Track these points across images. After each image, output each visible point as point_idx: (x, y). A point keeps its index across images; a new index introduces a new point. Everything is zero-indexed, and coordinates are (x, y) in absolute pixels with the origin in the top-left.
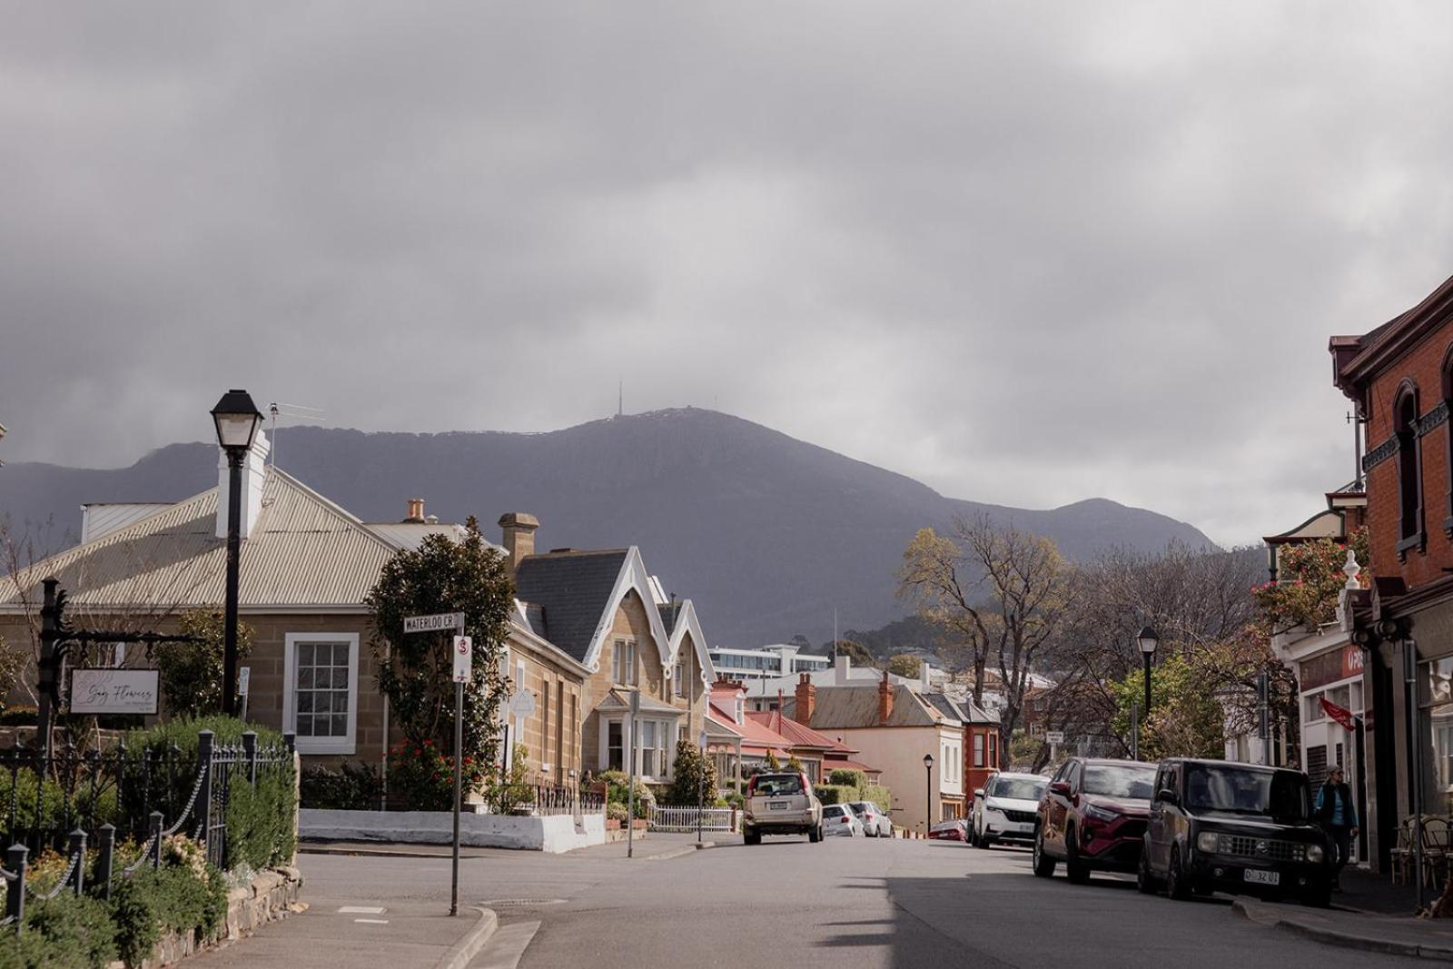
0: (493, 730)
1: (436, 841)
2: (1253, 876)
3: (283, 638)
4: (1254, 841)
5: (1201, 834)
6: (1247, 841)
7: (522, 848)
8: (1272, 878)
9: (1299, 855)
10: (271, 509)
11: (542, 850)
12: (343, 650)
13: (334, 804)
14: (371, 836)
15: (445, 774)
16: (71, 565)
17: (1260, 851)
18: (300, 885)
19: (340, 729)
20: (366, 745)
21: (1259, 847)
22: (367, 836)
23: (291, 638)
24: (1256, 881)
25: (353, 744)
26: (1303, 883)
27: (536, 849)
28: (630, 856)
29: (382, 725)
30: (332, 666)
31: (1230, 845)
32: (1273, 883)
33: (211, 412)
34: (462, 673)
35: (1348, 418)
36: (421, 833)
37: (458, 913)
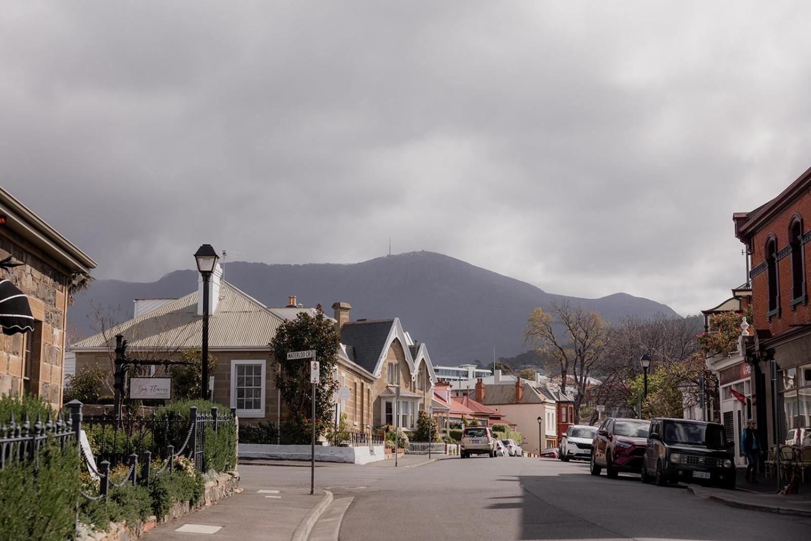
0: (330, 406)
1: (304, 459)
2: (697, 474)
3: (230, 362)
4: (697, 458)
5: (672, 454)
6: (694, 458)
7: (345, 462)
8: (707, 475)
9: (719, 464)
10: (223, 301)
11: (354, 463)
12: (258, 368)
13: (255, 441)
14: (272, 456)
15: (307, 427)
16: (129, 328)
17: (701, 462)
18: (239, 480)
19: (257, 406)
20: (270, 413)
21: (700, 460)
22: (271, 456)
23: (234, 363)
24: (699, 477)
25: (264, 413)
26: (721, 478)
27: (351, 463)
28: (396, 466)
29: (277, 404)
30: (253, 376)
31: (686, 460)
32: (707, 478)
33: (194, 255)
34: (315, 379)
35: (743, 252)
36: (297, 455)
37: (314, 493)
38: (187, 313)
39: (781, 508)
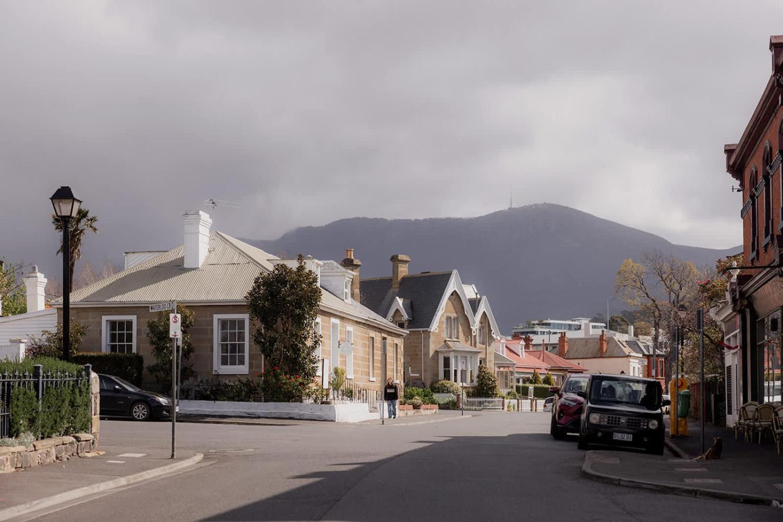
1: (282, 417)
2: (618, 436)
3: (213, 317)
4: (619, 418)
5: (591, 414)
6: (616, 418)
7: (325, 420)
8: (628, 438)
9: (644, 425)
10: (213, 254)
11: (335, 421)
12: (241, 322)
13: (232, 399)
14: (250, 414)
15: (285, 384)
17: (622, 423)
19: (242, 362)
20: (254, 370)
21: (622, 421)
22: (249, 414)
23: (216, 317)
24: (620, 439)
25: (248, 369)
26: (646, 440)
27: (332, 421)
28: (383, 424)
29: (261, 360)
30: (237, 331)
31: (606, 420)
32: (629, 440)
33: (50, 198)
34: (175, 333)
35: (733, 189)
36: (274, 413)
37: (175, 457)
38: (175, 266)
39: (622, 479)
